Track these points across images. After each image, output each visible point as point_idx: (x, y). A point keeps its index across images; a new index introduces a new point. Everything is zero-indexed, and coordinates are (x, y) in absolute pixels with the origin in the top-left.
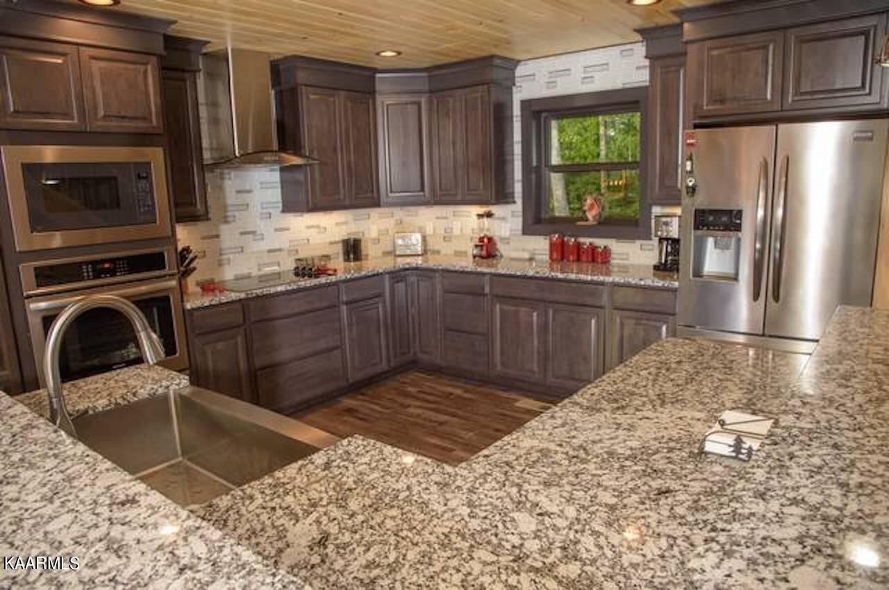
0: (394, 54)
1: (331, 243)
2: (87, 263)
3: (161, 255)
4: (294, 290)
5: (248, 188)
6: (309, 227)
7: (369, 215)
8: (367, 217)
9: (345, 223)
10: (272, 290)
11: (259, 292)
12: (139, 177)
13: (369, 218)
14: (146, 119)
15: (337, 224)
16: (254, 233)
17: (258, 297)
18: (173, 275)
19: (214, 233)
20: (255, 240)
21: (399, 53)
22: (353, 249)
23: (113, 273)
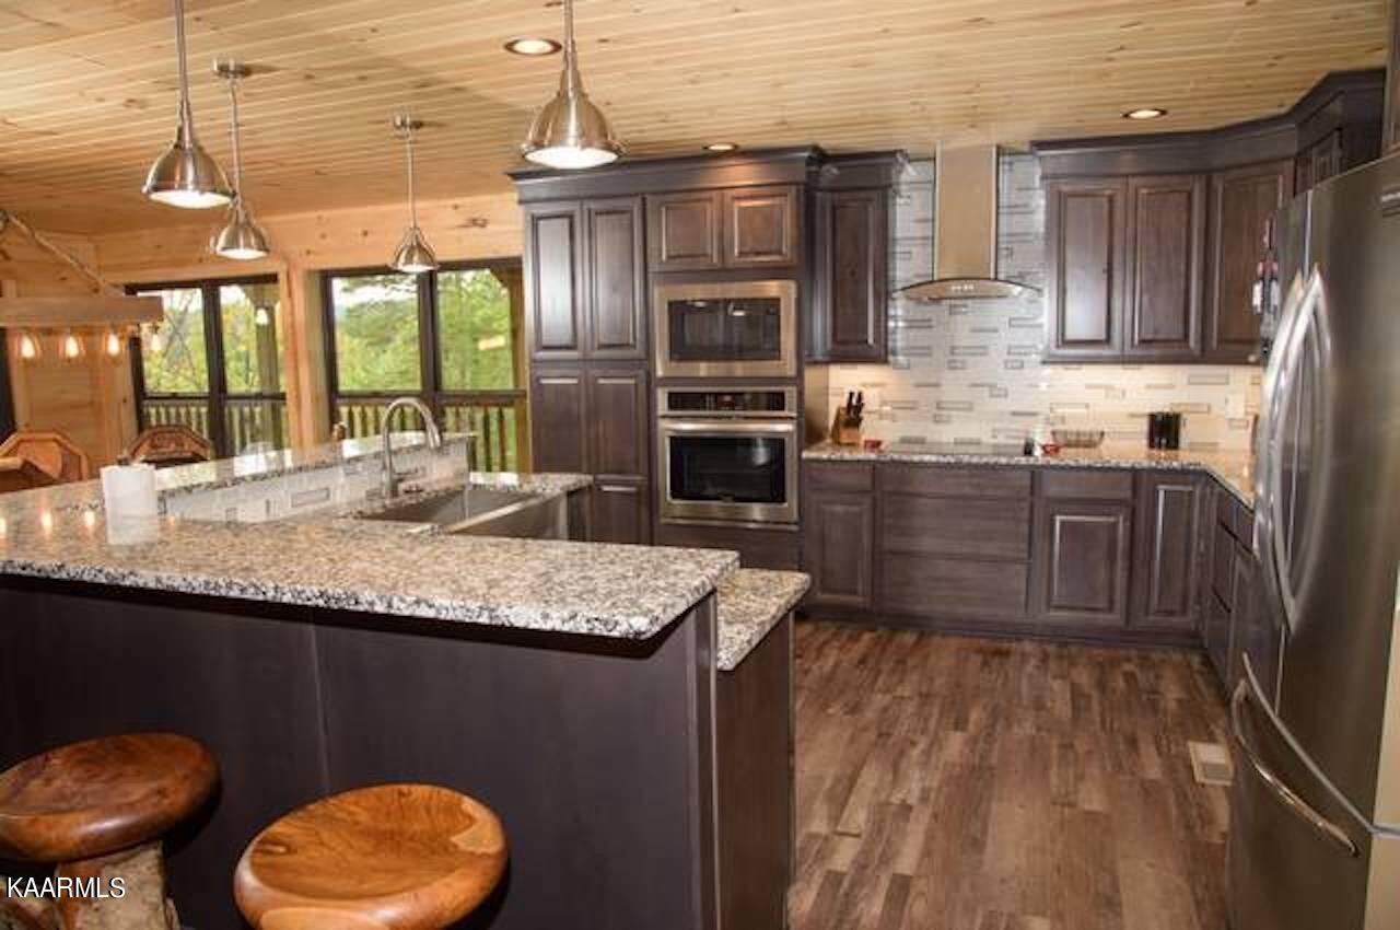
0: (1156, 113)
1: (1133, 416)
2: (710, 394)
3: (782, 395)
4: (949, 463)
5: (991, 326)
6: (1089, 387)
7: (1227, 377)
8: (1223, 380)
9: (1171, 387)
10: (916, 458)
11: (896, 457)
12: (768, 312)
13: (1227, 383)
14: (779, 252)
15: (1149, 387)
16: (992, 386)
17: (893, 461)
18: (791, 418)
19: (933, 380)
20: (992, 396)
21: (1163, 112)
22: (1164, 429)
23: (732, 406)
